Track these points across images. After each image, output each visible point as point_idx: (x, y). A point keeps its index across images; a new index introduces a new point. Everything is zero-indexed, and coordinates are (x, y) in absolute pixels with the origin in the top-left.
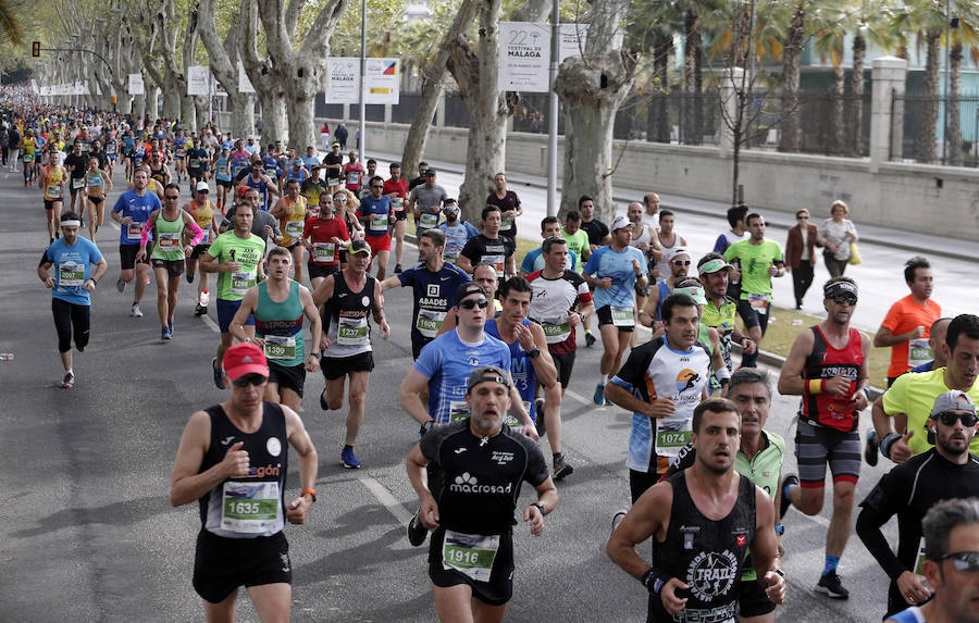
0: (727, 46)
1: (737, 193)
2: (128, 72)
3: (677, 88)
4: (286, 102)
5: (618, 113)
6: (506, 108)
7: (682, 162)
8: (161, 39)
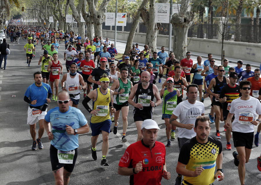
0: (220, 11)
1: (223, 53)
2: (49, 16)
3: (206, 22)
4: (94, 25)
5: (189, 29)
6: (157, 27)
7: (207, 44)
8: (59, 6)
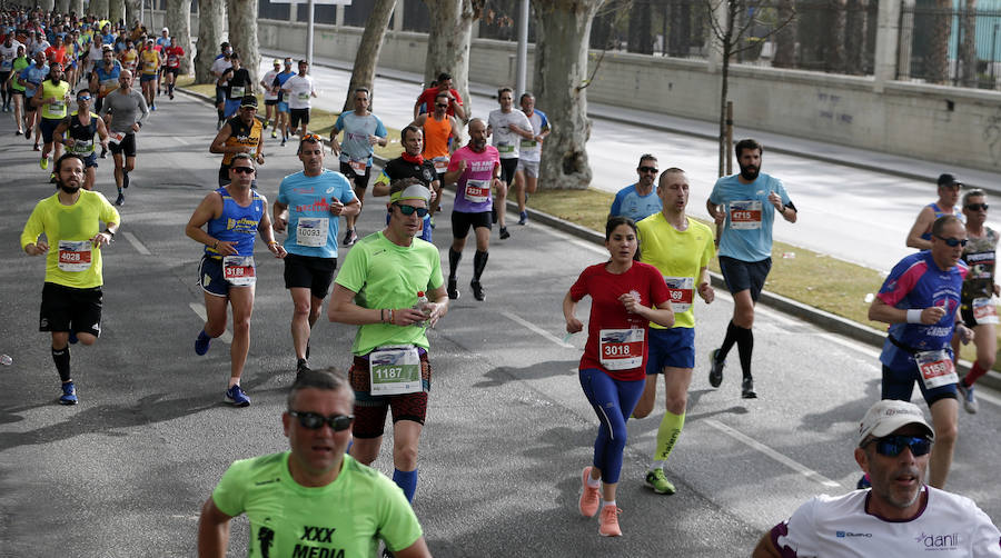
1: (726, 111)
5: (596, 20)
6: (471, 11)
7: (666, 76)
